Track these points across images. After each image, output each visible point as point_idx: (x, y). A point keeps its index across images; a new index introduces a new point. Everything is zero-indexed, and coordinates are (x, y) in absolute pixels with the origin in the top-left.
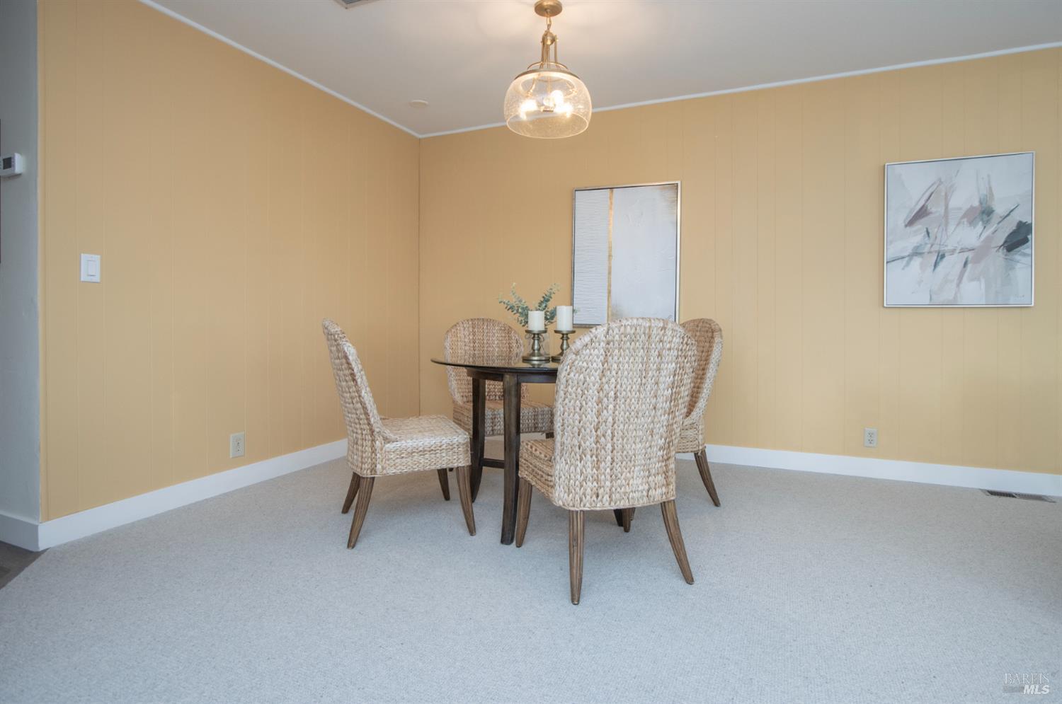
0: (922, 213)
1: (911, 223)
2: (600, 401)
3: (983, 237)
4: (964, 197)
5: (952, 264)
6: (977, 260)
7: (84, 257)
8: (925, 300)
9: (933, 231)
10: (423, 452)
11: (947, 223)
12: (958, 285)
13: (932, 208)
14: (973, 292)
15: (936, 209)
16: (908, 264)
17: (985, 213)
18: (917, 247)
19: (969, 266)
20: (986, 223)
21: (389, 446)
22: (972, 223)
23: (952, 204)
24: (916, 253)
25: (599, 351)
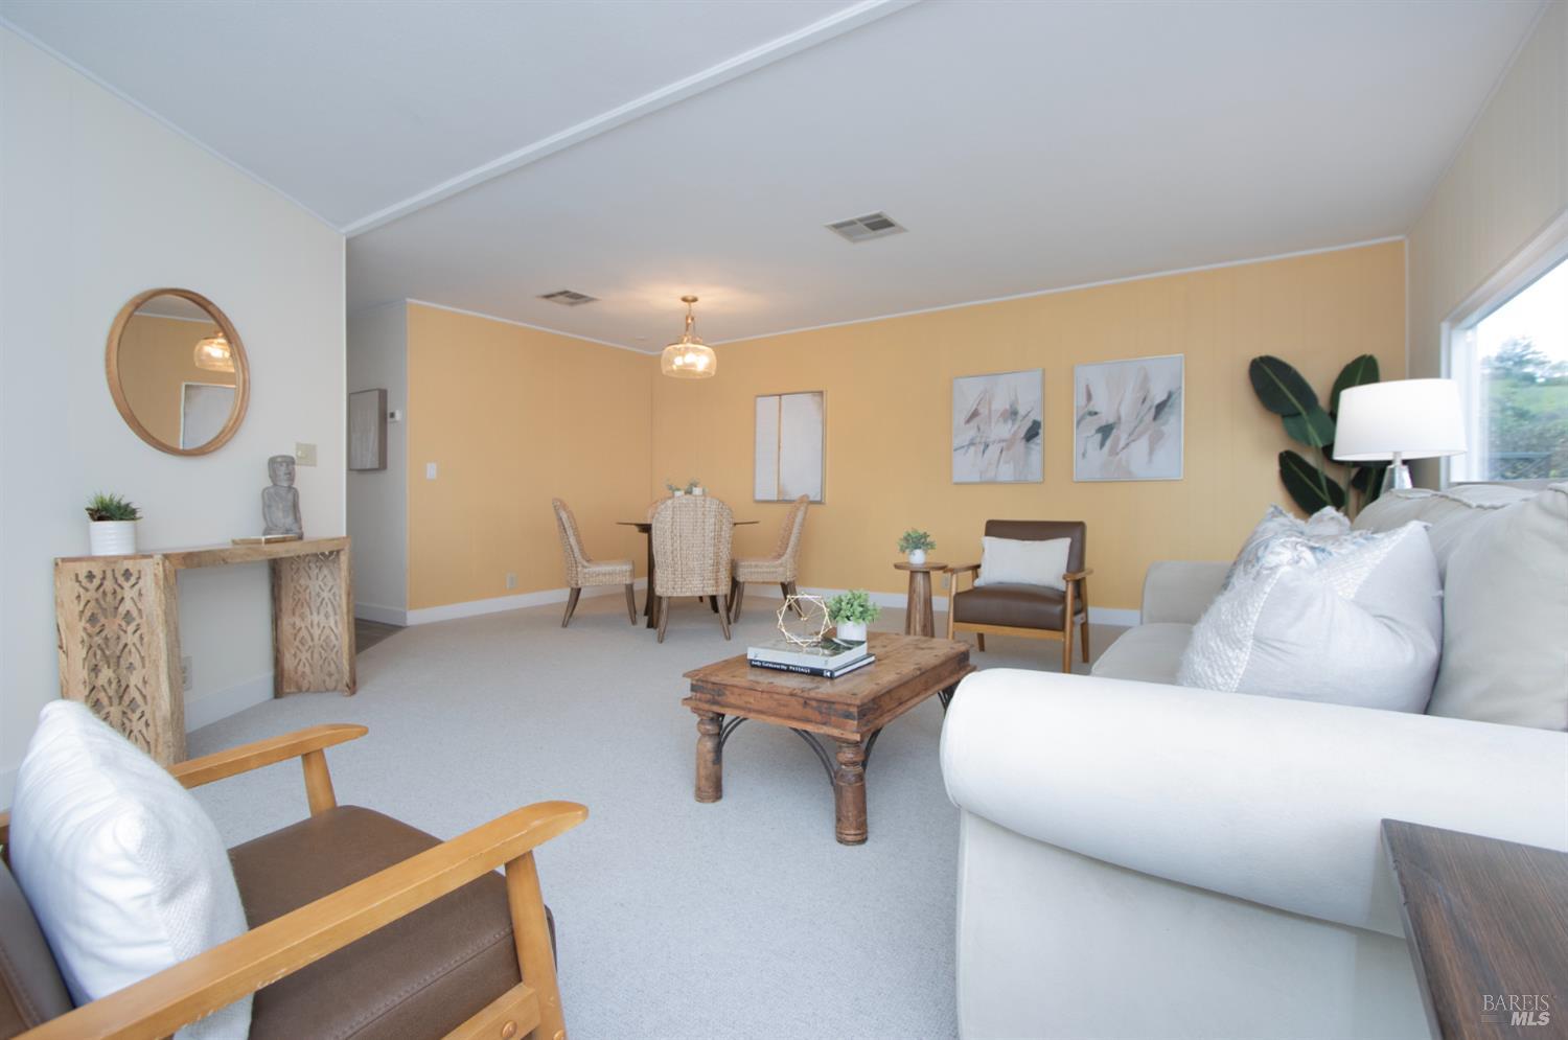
0: (975, 414)
1: (968, 421)
2: (672, 538)
3: (1012, 431)
4: (1000, 404)
5: (994, 450)
6: (1008, 449)
7: (429, 465)
8: (978, 480)
9: (982, 427)
10: (605, 574)
11: (990, 422)
12: (997, 467)
13: (981, 410)
14: (1006, 472)
15: (984, 411)
16: (967, 451)
17: (1013, 414)
18: (972, 439)
19: (1004, 453)
20: (1014, 421)
21: (586, 570)
22: (1005, 421)
23: (993, 407)
24: (972, 443)
25: (670, 512)
